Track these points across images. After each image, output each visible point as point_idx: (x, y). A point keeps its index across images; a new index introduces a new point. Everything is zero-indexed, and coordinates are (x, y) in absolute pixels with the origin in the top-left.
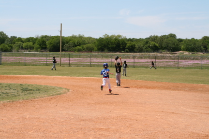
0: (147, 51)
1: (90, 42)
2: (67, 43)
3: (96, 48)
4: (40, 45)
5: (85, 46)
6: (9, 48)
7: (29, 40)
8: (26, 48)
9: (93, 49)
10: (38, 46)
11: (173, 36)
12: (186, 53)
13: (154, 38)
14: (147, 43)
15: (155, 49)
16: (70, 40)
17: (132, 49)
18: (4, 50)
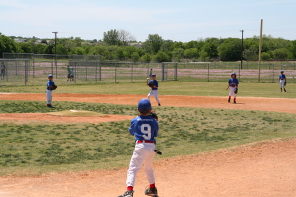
1: (281, 45)
2: (248, 47)
3: (290, 54)
4: (208, 52)
5: (273, 52)
6: (168, 57)
7: (191, 44)
8: (189, 57)
9: (286, 55)
10: (206, 53)
16: (251, 44)
18: (161, 60)
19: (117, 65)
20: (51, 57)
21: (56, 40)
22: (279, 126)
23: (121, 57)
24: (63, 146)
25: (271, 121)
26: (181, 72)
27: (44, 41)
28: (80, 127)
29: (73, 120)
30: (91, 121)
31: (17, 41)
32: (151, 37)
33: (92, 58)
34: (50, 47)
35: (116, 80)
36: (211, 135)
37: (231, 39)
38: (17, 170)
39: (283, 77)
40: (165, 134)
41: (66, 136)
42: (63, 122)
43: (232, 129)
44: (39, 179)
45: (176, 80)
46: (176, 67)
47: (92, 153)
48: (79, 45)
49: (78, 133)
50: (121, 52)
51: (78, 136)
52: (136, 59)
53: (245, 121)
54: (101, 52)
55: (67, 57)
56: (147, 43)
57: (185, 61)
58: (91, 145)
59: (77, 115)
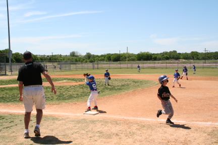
0: (163, 60)
1: (133, 56)
2: (122, 57)
3: (136, 59)
4: (108, 58)
7: (102, 56)
8: (101, 60)
11: (175, 52)
12: (184, 60)
13: (166, 53)
14: (163, 55)
15: (167, 59)
17: (155, 59)
18: (91, 62)
19: (75, 64)
20: (51, 62)
21: (53, 55)
22: (139, 84)
23: (76, 61)
24: (64, 93)
25: (136, 82)
26: (100, 66)
27: (48, 56)
28: (68, 87)
29: (65, 84)
30: (72, 84)
31: (38, 56)
32: (87, 53)
33: (66, 62)
34: (50, 58)
35: (76, 69)
36: (116, 88)
37: (115, 54)
38: (51, 102)
39: (139, 67)
40: (99, 88)
41: (64, 90)
42: (62, 85)
43: (123, 86)
44: (60, 106)
45: (98, 69)
46: (98, 64)
47: (75, 96)
48: (61, 57)
49: (68, 89)
50: (76, 59)
51: (68, 90)
52: (82, 62)
53: (127, 83)
54: (69, 59)
55: (56, 62)
56: (86, 56)
57: (99, 62)
58: (74, 93)
59: (66, 82)
